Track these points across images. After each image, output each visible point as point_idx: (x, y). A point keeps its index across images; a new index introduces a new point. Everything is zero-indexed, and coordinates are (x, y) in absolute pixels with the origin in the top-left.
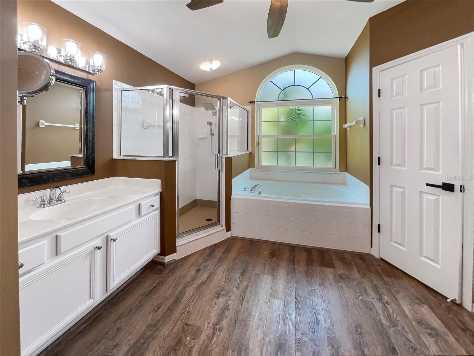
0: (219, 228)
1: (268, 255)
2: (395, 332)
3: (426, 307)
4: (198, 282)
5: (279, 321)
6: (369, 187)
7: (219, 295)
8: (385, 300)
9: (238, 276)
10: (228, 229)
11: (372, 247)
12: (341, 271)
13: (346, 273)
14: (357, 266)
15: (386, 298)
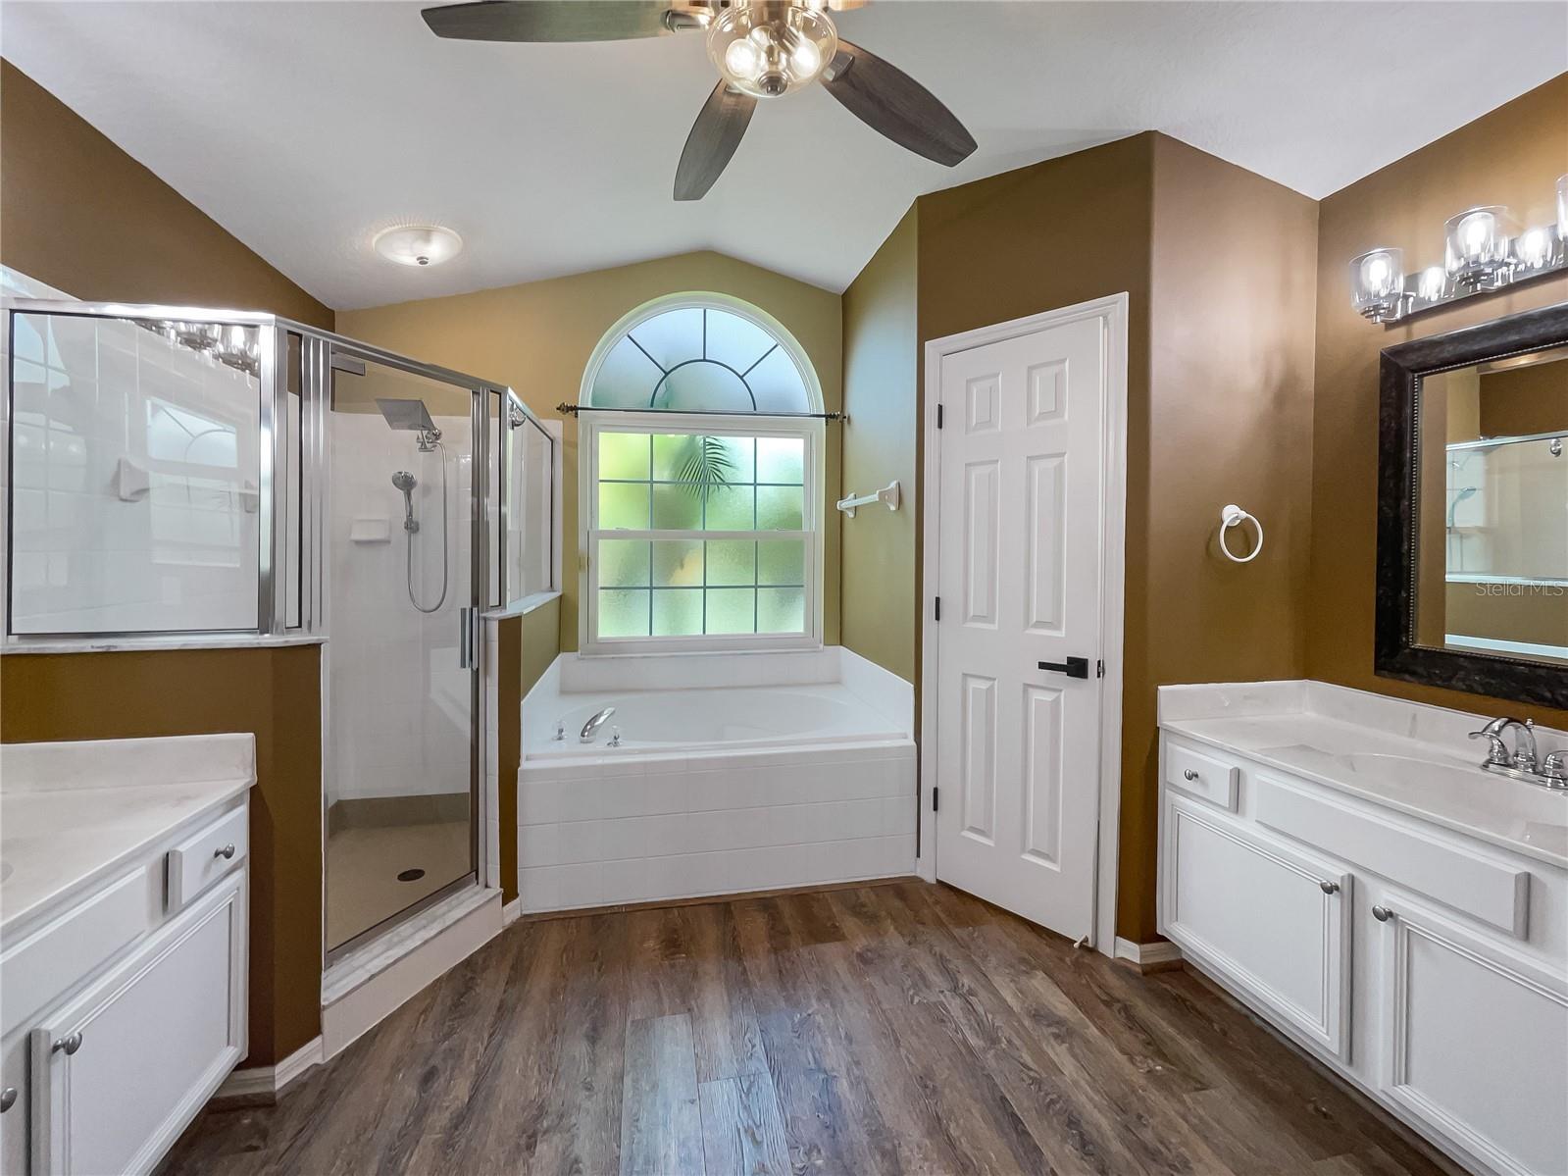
0: (476, 894)
1: (659, 949)
2: (996, 1056)
3: (1040, 974)
4: (440, 1119)
5: (741, 1142)
6: (912, 686)
7: (534, 1135)
8: (966, 988)
9: (579, 1048)
10: (510, 892)
11: (918, 856)
12: (860, 943)
13: (873, 945)
14: (894, 919)
15: (966, 981)
